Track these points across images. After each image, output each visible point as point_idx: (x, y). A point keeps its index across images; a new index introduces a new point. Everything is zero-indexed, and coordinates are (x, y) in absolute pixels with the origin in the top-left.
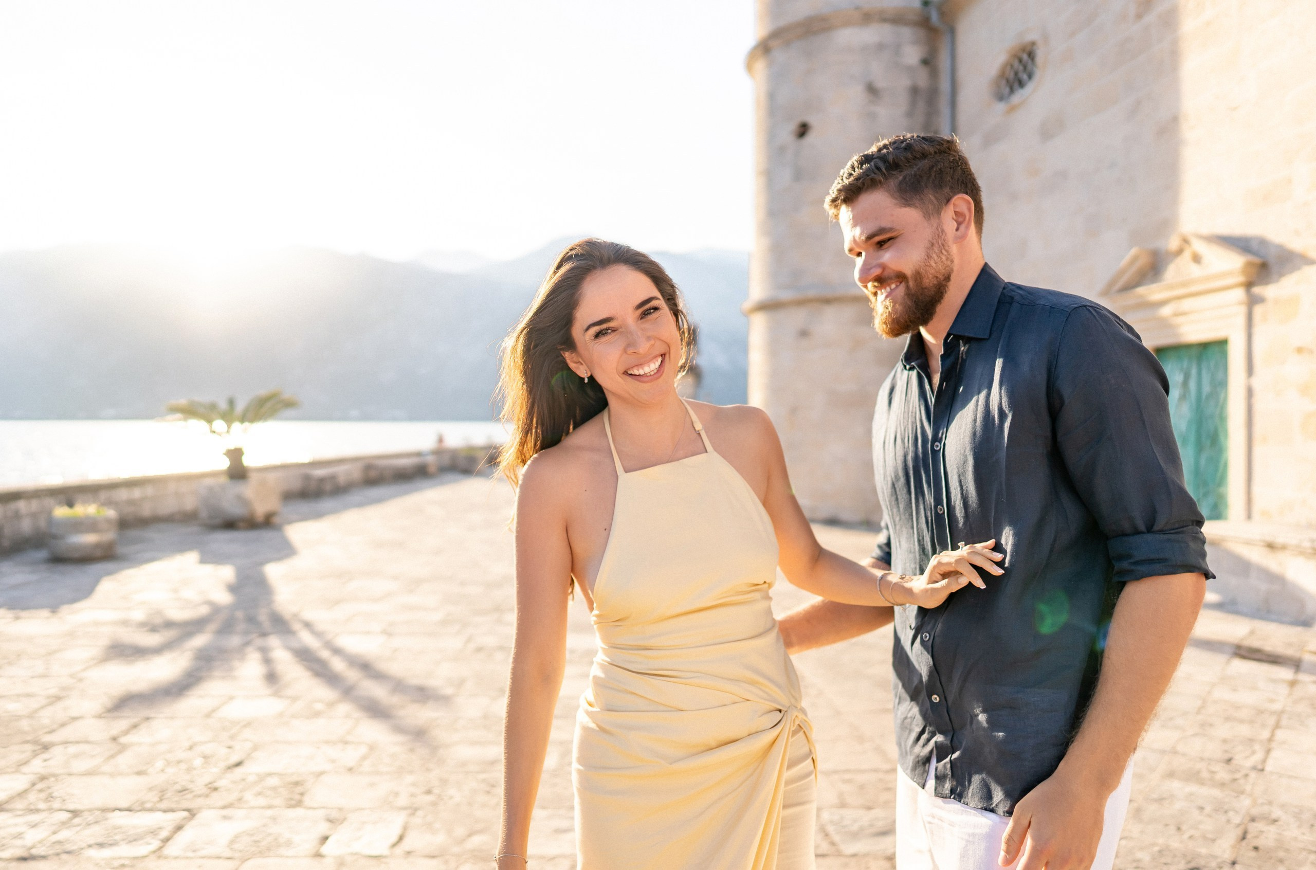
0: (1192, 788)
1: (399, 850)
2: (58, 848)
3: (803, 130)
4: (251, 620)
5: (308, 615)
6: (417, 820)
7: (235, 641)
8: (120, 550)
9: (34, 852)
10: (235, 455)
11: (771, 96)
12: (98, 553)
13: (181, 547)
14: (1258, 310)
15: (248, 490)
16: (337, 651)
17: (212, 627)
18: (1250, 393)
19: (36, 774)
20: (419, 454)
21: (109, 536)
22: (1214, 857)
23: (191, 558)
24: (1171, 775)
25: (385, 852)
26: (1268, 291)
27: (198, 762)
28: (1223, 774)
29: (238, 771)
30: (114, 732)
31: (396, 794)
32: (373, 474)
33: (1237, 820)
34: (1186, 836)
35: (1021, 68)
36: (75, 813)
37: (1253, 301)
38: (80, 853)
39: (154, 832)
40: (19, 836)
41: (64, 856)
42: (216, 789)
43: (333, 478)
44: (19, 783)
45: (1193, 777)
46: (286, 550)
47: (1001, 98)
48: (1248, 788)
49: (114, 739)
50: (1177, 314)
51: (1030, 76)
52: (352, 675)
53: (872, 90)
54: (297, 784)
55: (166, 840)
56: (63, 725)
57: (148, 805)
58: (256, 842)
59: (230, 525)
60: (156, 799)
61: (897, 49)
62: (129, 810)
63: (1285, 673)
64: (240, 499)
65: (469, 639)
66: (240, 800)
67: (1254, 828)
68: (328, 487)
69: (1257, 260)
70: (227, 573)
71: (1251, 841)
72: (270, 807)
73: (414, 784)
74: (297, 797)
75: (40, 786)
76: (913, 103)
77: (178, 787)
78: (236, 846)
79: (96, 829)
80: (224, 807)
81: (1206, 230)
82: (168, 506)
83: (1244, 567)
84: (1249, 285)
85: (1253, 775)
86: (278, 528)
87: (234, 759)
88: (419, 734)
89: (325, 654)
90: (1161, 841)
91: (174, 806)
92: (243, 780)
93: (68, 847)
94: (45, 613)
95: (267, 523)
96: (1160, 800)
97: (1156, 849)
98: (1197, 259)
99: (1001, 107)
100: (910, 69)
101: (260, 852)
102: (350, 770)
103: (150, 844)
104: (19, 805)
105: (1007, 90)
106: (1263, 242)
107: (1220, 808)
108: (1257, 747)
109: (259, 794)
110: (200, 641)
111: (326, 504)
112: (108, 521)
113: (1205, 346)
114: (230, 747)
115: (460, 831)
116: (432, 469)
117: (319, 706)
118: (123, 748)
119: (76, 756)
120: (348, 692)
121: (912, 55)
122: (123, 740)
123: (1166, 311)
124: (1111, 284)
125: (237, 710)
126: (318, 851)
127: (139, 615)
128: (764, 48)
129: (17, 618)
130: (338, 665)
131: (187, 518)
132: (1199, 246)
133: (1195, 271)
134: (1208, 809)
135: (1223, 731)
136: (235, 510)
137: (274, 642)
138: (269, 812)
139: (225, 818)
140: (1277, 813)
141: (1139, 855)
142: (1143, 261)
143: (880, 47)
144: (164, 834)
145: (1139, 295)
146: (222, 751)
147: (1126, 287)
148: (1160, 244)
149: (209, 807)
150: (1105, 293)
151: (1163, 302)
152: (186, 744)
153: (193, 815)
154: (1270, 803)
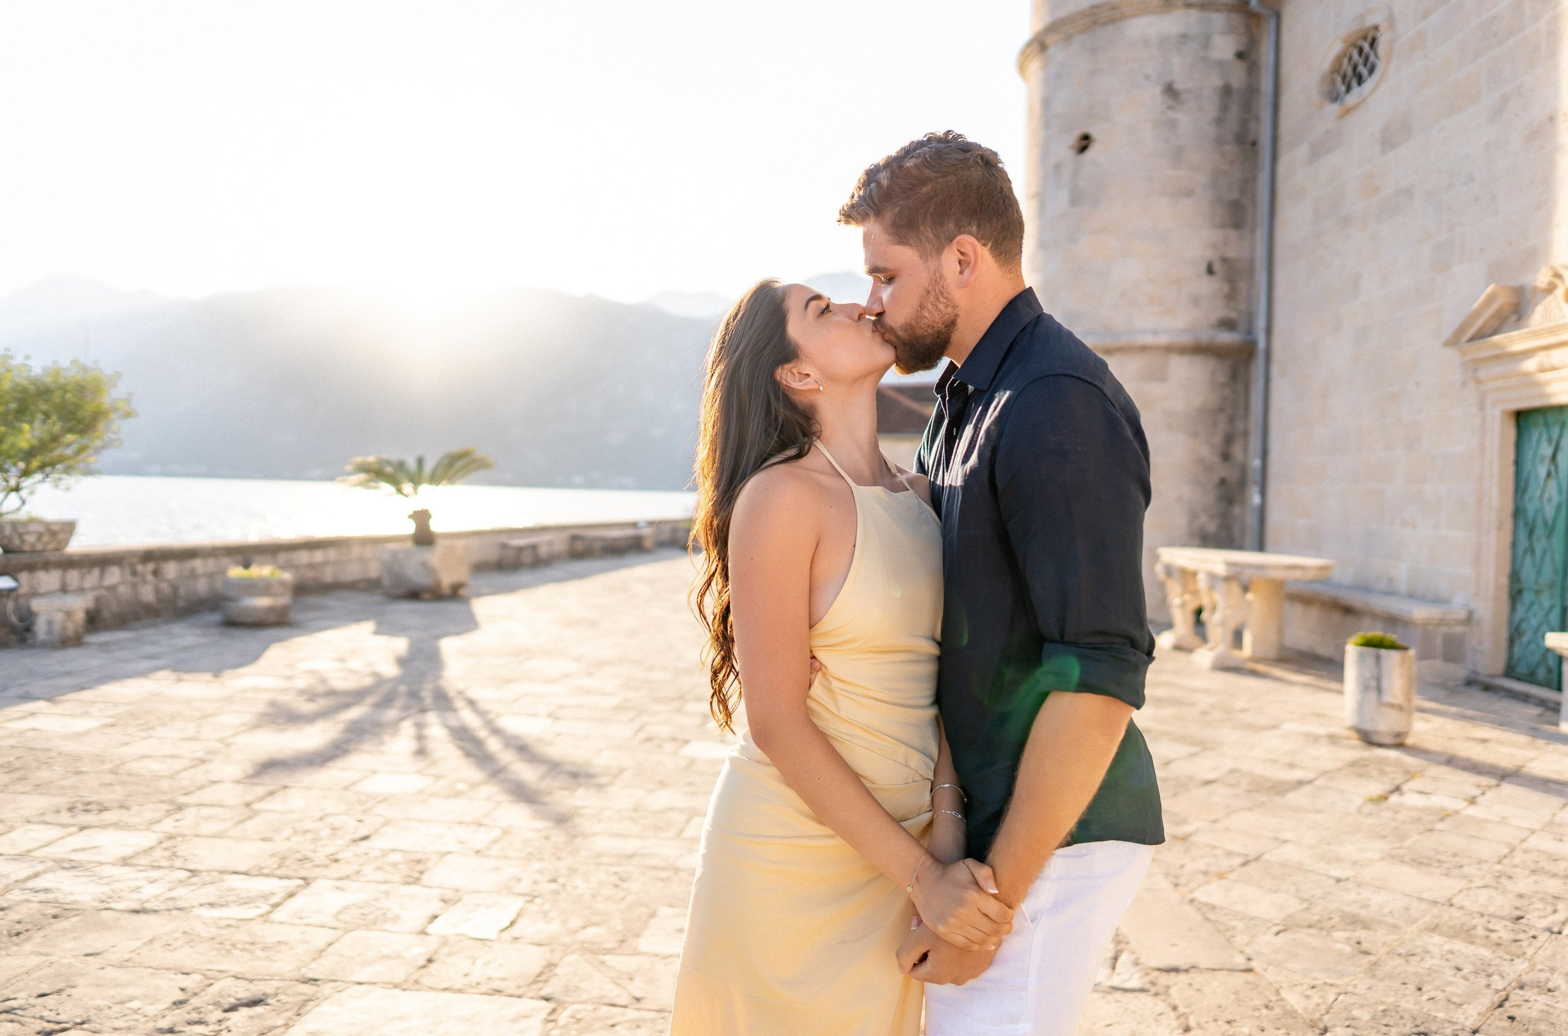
0: (1458, 945)
1: (506, 935)
2: (171, 904)
3: (1085, 143)
4: (414, 695)
5: (474, 694)
6: (533, 907)
7: (391, 714)
8: (294, 616)
9: (148, 906)
10: (421, 517)
11: (1046, 103)
12: (272, 618)
13: (358, 617)
15: (434, 557)
16: (496, 731)
17: (371, 700)
19: (164, 833)
20: (634, 525)
21: (284, 600)
22: (1453, 1023)
23: (367, 627)
24: (1435, 929)
25: (493, 936)
27: (326, 832)
28: (1503, 932)
29: (364, 844)
30: (248, 798)
31: (519, 880)
32: (579, 546)
33: (1498, 983)
34: (1425, 997)
35: (1361, 61)
36: (194, 872)
38: (191, 911)
39: (265, 897)
40: (137, 889)
41: (175, 912)
42: (336, 861)
43: (534, 547)
44: (147, 839)
45: (1465, 933)
46: (470, 624)
47: (1335, 98)
48: (1530, 951)
49: (248, 805)
50: (1543, 370)
51: (1371, 71)
52: (506, 757)
53: (1171, 91)
54: (419, 861)
55: (276, 905)
56: (201, 788)
57: (266, 871)
58: (363, 914)
59: (414, 595)
60: (275, 866)
61: (1206, 42)
62: (246, 873)
64: (424, 565)
65: (641, 729)
66: (358, 872)
67: (1516, 996)
68: (527, 558)
70: (400, 645)
71: (1509, 1009)
72: (385, 882)
73: (540, 872)
74: (417, 875)
75: (166, 844)
76: (1224, 108)
77: (299, 856)
78: (342, 917)
79: (211, 889)
80: (341, 879)
82: (352, 572)
85: (1543, 937)
86: (465, 600)
87: (363, 833)
88: (562, 820)
89: (483, 734)
90: (1390, 1000)
91: (291, 873)
92: (366, 854)
93: (180, 904)
94: (208, 676)
95: (454, 594)
96: (1410, 956)
97: (1381, 1008)
99: (1334, 108)
100: (1221, 64)
101: (365, 925)
102: (478, 852)
103: (259, 908)
104: (143, 861)
105: (1343, 88)
107: (1484, 970)
109: (379, 868)
110: (355, 713)
111: (524, 577)
112: (282, 583)
114: (360, 821)
115: (575, 922)
116: (648, 543)
117: (461, 787)
118: (256, 813)
119: (207, 819)
120: (497, 774)
121: (1225, 47)
122: (256, 806)
123: (1530, 365)
124: (1462, 329)
125: (375, 785)
126: (425, 928)
127: (302, 683)
128: (1040, 44)
129: (179, 680)
130: (494, 745)
131: (370, 586)
134: (1466, 970)
135: (1524, 884)
136: (418, 578)
137: (432, 718)
138: (384, 887)
139: (338, 888)
140: (1557, 981)
141: (1356, 1013)
142: (1503, 301)
143: (1184, 38)
144: (275, 899)
145: (1496, 346)
146: (352, 823)
147: (1480, 335)
148: (1525, 280)
149: (325, 878)
150: (1453, 342)
151: (1527, 354)
152: (318, 815)
153: (308, 884)
154: (1552, 970)
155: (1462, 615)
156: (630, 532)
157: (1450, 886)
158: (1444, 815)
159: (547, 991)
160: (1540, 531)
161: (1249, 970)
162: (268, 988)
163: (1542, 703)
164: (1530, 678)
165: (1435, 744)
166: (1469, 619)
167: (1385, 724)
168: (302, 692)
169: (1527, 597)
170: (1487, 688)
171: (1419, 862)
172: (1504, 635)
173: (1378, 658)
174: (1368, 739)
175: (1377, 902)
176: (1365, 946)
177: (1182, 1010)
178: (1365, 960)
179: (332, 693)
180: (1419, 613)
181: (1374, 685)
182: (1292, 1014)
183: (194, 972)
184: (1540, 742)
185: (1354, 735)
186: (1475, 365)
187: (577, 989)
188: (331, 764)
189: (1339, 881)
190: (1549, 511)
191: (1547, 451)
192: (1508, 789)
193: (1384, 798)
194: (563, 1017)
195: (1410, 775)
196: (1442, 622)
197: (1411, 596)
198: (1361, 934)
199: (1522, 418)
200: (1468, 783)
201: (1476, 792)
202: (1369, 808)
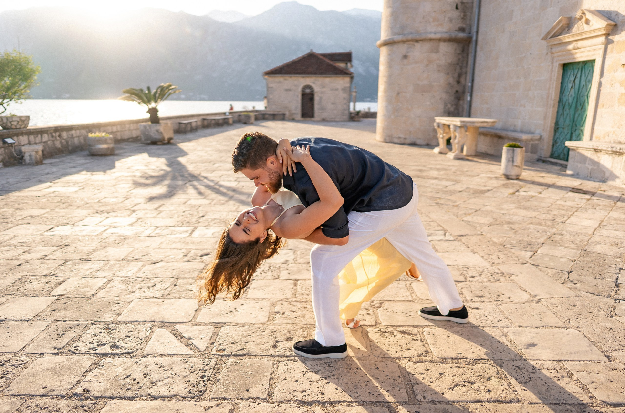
0: (537, 227)
2: (158, 235)
4: (183, 176)
5: (203, 174)
7: (180, 183)
8: (117, 152)
9: (151, 235)
10: (153, 112)
12: (109, 152)
13: (140, 151)
14: (610, 46)
15: (160, 128)
16: (221, 186)
17: (168, 178)
18: (600, 84)
19: (136, 217)
20: (224, 114)
21: (111, 146)
22: (537, 242)
23: (145, 156)
24: (532, 223)
26: (616, 38)
27: (189, 215)
28: (550, 223)
29: (204, 218)
30: (155, 207)
32: (206, 123)
33: (549, 234)
34: (530, 238)
36: (157, 227)
37: (608, 42)
38: (166, 236)
39: (186, 232)
40: (143, 231)
41: (161, 236)
42: (199, 222)
43: (190, 123)
44: (132, 219)
45: (540, 224)
46: (184, 153)
48: (557, 227)
49: (156, 209)
50: (574, 49)
52: (230, 193)
55: (191, 233)
56: (135, 205)
57: (180, 225)
59: (154, 143)
60: (181, 224)
62: (174, 226)
63: (588, 197)
64: (157, 131)
67: (553, 236)
68: (189, 128)
69: (613, 23)
70: (163, 160)
71: (552, 239)
72: (221, 226)
75: (140, 220)
77: (186, 221)
79: (166, 230)
80: (205, 226)
81: (593, 8)
83: (584, 159)
84: (607, 35)
85: (560, 224)
86: (175, 144)
87: (201, 215)
89: (217, 187)
90: (521, 238)
91: (188, 226)
93: (161, 234)
94: (102, 173)
95: (169, 142)
96: (525, 229)
98: (587, 22)
103: (186, 234)
104: (136, 224)
106: (617, 14)
107: (545, 231)
108: (565, 217)
110: (167, 182)
111: (190, 136)
112: (110, 139)
113: (585, 63)
116: (231, 121)
117: (222, 202)
118: (161, 212)
119: (147, 213)
120: (231, 198)
122: (159, 209)
123: (570, 47)
124: (549, 33)
125: (193, 202)
127: (138, 174)
129: (93, 175)
130: (223, 190)
131: (135, 140)
132: (589, 16)
133: (586, 28)
134: (540, 232)
135: (556, 212)
136: (155, 136)
137: (195, 183)
139: (207, 229)
140: (564, 232)
141: (512, 242)
142: (564, 22)
144: (190, 232)
145: (560, 40)
146: (196, 213)
147: (555, 36)
148: (572, 14)
149: (200, 226)
150: (545, 38)
151: (570, 43)
152: (182, 211)
153: (197, 228)
154: (563, 230)
155: (538, 137)
156: (223, 117)
157: (534, 214)
158: (532, 197)
159: (289, 248)
160: (567, 107)
161: (482, 235)
162: (208, 251)
163: (561, 165)
164: (558, 158)
165: (528, 178)
166: (541, 139)
167: (514, 172)
168: (141, 177)
169: (560, 130)
170: (544, 161)
171: (526, 208)
172: (551, 143)
173: (513, 151)
174: (507, 177)
175: (515, 218)
176: (513, 228)
177: (466, 244)
178: (513, 231)
179: (152, 177)
180: (524, 137)
181: (511, 160)
182: (495, 243)
183: (183, 249)
184: (560, 177)
185: (503, 176)
186: (551, 47)
187: (297, 247)
188: (172, 197)
189: (503, 214)
190: (571, 100)
191: (572, 78)
192: (550, 189)
193: (514, 193)
194: (298, 253)
195: (521, 187)
196: (532, 140)
197: (522, 132)
198: (511, 225)
199: (565, 66)
200: (539, 188)
201: (541, 190)
202: (510, 196)
